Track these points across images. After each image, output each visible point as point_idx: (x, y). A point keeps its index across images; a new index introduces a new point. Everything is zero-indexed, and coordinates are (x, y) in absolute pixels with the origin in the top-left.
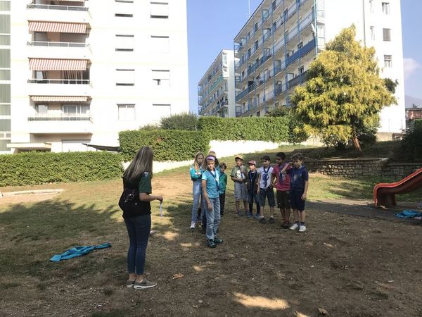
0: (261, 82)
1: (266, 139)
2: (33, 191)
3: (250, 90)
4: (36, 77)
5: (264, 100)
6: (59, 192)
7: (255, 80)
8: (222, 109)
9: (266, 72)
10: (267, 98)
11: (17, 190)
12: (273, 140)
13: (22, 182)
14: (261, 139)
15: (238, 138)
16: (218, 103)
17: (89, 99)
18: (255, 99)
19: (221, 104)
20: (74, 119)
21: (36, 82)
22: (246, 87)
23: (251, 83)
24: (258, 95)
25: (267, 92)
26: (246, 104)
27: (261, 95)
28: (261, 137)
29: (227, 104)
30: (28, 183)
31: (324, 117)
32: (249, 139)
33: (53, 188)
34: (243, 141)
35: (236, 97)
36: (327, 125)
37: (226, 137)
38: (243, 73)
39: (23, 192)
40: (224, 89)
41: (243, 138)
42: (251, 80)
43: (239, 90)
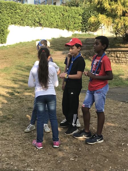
12: (68, 29)
15: (36, 24)
28: (57, 25)
31: (119, 8)
32: (46, 26)
34: (41, 28)
36: (121, 16)
37: (25, 23)
41: (41, 25)
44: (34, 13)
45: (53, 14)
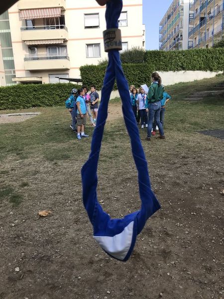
0: (212, 17)
1: (205, 69)
2: (21, 114)
3: (201, 25)
4: (27, 25)
5: (213, 33)
6: (37, 115)
7: (207, 16)
8: (178, 44)
9: (216, 8)
10: (215, 33)
11: (10, 113)
12: (211, 70)
13: (14, 107)
14: (200, 69)
15: (179, 68)
16: (174, 39)
17: (65, 41)
18: (205, 33)
19: (176, 40)
20: (56, 58)
21: (27, 29)
22: (198, 23)
23: (202, 19)
24: (208, 30)
25: (216, 26)
26: (197, 39)
27: (211, 30)
28: (200, 67)
29: (182, 39)
30: (18, 108)
32: (189, 69)
33: (34, 112)
34: (184, 71)
35: (189, 33)
37: (168, 68)
38: (197, 10)
39: (14, 114)
40: (180, 26)
41: (184, 69)
42: (202, 16)
43: (193, 26)
44: (178, 58)
45: (196, 57)
